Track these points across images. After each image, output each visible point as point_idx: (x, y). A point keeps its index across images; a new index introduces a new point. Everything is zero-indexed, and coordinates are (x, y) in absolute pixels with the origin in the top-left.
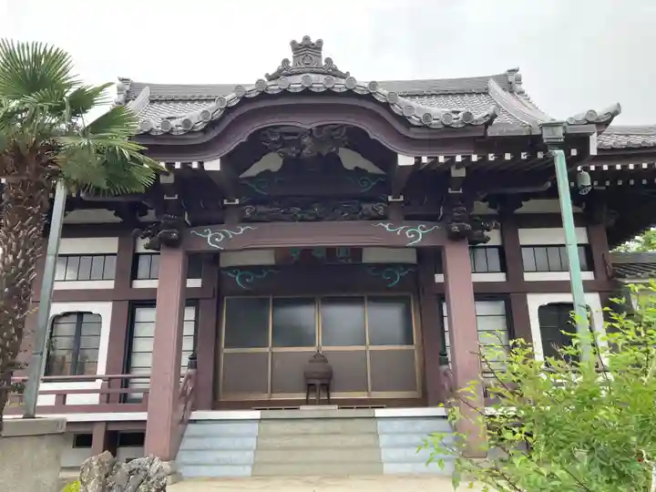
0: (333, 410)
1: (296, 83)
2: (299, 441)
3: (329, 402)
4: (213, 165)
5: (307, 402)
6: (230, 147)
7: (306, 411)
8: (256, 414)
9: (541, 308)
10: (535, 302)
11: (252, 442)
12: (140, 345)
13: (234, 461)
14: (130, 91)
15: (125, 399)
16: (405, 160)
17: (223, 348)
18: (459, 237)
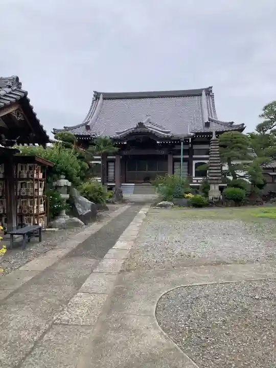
0: (149, 184)
2: (141, 189)
4: (125, 143)
5: (144, 182)
6: (128, 140)
7: (143, 184)
8: (134, 184)
9: (197, 163)
10: (194, 162)
11: (133, 189)
12: (110, 170)
13: (130, 192)
14: (97, 96)
15: (108, 181)
16: (158, 142)
17: (127, 172)
18: (170, 153)
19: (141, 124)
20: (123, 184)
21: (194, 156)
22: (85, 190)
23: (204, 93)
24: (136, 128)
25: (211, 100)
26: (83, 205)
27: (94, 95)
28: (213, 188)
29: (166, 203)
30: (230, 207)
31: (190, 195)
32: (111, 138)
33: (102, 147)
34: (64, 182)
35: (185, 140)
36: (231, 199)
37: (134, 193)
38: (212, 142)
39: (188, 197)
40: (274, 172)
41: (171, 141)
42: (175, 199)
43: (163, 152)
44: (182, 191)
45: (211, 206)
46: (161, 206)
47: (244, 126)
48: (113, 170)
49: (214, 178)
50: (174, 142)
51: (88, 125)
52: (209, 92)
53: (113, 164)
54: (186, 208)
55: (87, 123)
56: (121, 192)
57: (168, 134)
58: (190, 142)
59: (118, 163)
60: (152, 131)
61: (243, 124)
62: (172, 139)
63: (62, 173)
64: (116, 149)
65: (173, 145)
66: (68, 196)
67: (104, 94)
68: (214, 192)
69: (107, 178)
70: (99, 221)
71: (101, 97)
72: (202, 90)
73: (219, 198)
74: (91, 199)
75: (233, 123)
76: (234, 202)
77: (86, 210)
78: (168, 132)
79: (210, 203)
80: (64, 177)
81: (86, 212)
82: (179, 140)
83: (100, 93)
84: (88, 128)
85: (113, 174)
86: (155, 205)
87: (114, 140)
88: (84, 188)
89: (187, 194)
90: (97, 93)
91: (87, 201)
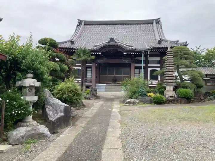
0: (116, 84)
1: (111, 44)
2: (111, 88)
3: (116, 83)
4: (100, 53)
5: (113, 83)
6: (102, 51)
7: (112, 84)
8: (105, 84)
9: (150, 70)
10: (149, 69)
11: (105, 88)
12: (88, 74)
13: (102, 90)
14: (80, 23)
15: (86, 82)
16: (124, 53)
17: (100, 75)
18: (133, 62)
19: (112, 39)
20: (97, 84)
21: (149, 65)
22: (60, 90)
23: (154, 22)
24: (108, 42)
25: (160, 27)
26: (55, 108)
27: (78, 22)
28: (169, 89)
29: (133, 100)
30: (183, 104)
31: (151, 94)
32: (89, 49)
33: (82, 55)
34: (30, 81)
35: (145, 52)
36: (184, 98)
37: (106, 91)
38: (168, 53)
39: (150, 96)
40: (206, 77)
41: (135, 52)
42: (140, 97)
43: (127, 61)
44: (145, 91)
45: (169, 103)
46: (129, 103)
47: (187, 43)
48: (90, 74)
49: (170, 81)
50: (137, 53)
51: (73, 41)
52: (158, 21)
53: (90, 69)
54: (150, 105)
55: (72, 39)
56: (96, 91)
57: (132, 48)
58: (149, 53)
59: (94, 69)
60: (120, 45)
61: (186, 42)
62: (135, 51)
63: (29, 71)
64: (93, 57)
65: (136, 56)
66: (35, 98)
67: (85, 21)
68: (170, 92)
69: (86, 80)
70: (73, 125)
71: (83, 23)
72: (153, 20)
73: (174, 97)
74: (65, 101)
75: (178, 41)
76: (186, 100)
77: (58, 113)
78: (133, 46)
79: (167, 100)
80: (31, 75)
81: (58, 117)
82: (141, 52)
83: (82, 21)
84: (72, 43)
85: (90, 76)
86: (123, 102)
87: (92, 51)
88: (59, 88)
89: (149, 93)
90: (80, 21)
91: (60, 102)
